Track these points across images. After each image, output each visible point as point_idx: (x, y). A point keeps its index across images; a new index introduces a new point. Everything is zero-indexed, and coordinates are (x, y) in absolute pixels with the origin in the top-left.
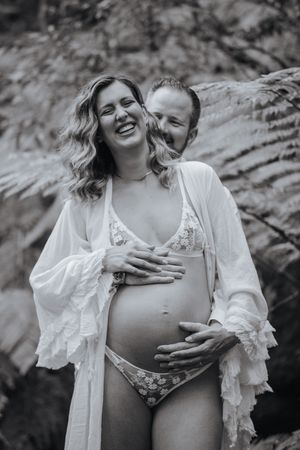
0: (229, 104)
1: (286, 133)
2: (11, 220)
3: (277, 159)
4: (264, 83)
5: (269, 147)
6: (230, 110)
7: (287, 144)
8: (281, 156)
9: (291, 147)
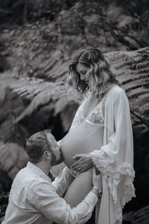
0: (123, 61)
1: (146, 74)
2: (9, 110)
3: (140, 86)
4: (139, 52)
5: (138, 81)
6: (122, 63)
7: (145, 79)
8: (142, 85)
9: (147, 81)
